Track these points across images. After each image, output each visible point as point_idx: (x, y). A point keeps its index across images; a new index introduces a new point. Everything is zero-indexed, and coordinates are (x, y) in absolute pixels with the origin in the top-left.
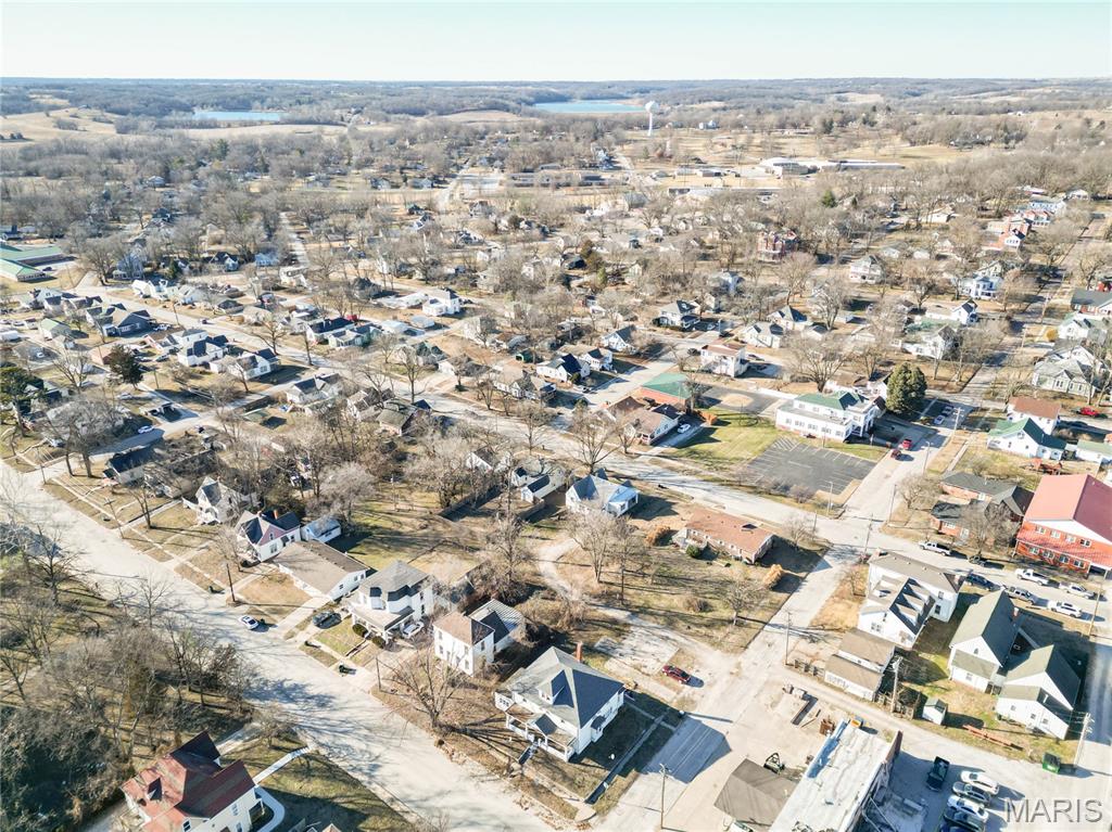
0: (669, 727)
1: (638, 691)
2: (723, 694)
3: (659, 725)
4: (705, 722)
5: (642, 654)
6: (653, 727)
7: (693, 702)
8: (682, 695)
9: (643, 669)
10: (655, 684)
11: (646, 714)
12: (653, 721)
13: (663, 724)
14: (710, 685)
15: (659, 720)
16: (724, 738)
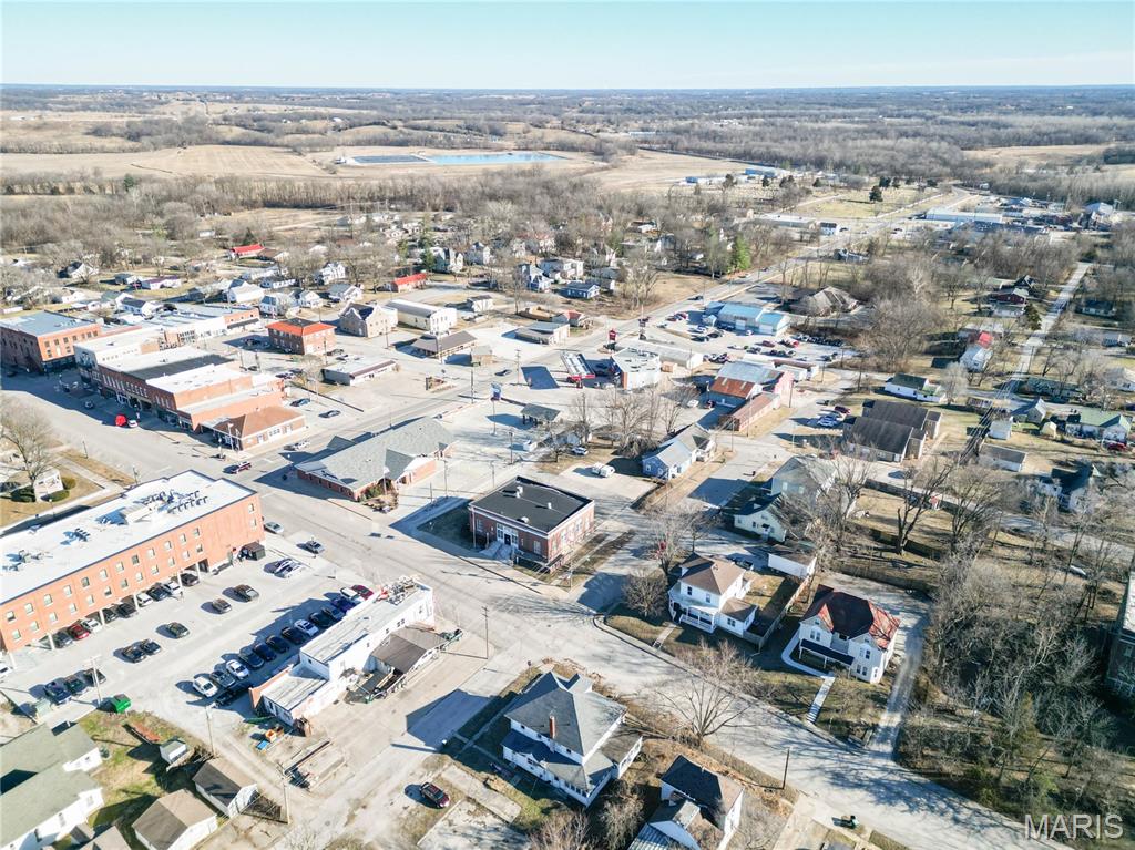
0: (460, 737)
1: (484, 774)
2: (388, 778)
3: (470, 738)
4: (421, 744)
5: (470, 832)
6: (477, 736)
7: (426, 767)
8: (435, 775)
9: (472, 807)
10: (463, 787)
11: (480, 749)
12: (476, 743)
13: (465, 740)
14: (398, 789)
15: (470, 744)
16: (409, 730)
